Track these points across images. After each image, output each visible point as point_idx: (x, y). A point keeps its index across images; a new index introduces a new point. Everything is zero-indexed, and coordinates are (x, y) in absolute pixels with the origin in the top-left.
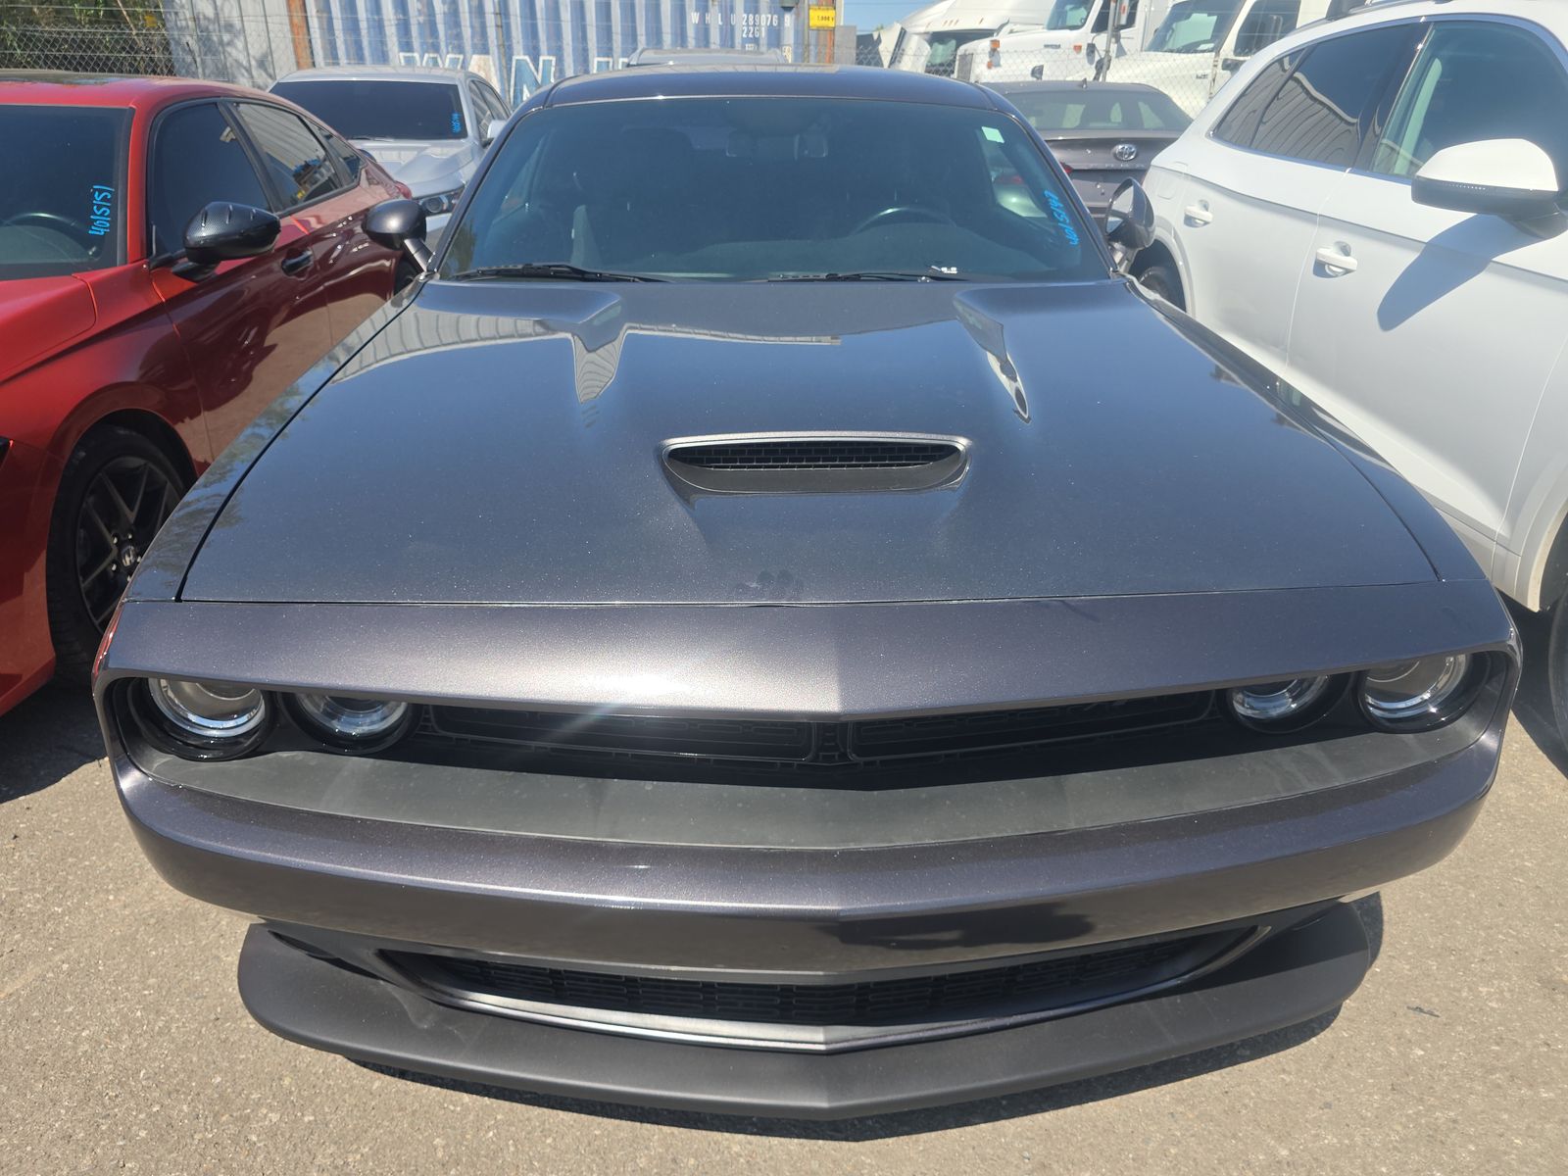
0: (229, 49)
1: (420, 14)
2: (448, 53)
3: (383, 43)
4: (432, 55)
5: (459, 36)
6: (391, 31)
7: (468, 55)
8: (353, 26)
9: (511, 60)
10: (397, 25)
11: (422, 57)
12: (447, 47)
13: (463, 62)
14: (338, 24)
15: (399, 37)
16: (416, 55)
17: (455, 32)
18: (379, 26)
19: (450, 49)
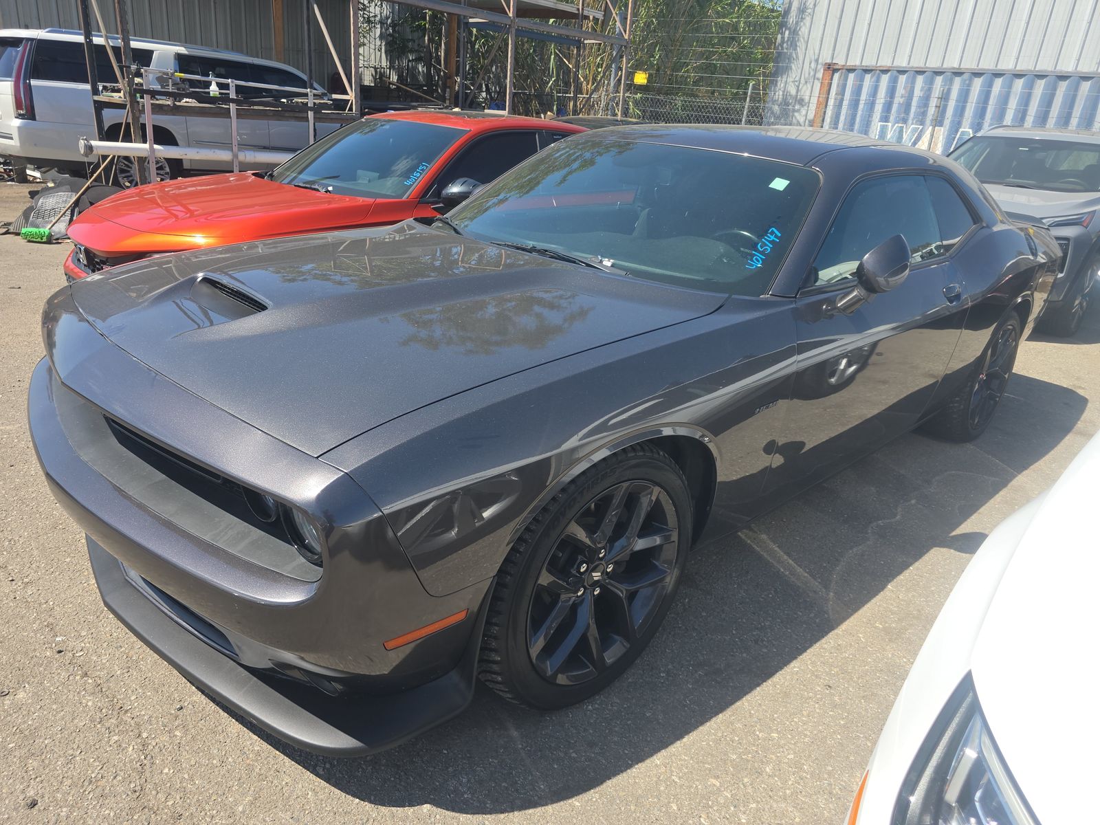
0: (796, 114)
1: (902, 97)
2: (912, 124)
3: (870, 116)
4: (900, 125)
5: (924, 114)
6: (879, 108)
7: (926, 127)
8: (855, 104)
9: (957, 131)
10: (884, 104)
11: (893, 126)
12: (913, 120)
13: (921, 131)
14: (846, 103)
15: (883, 112)
16: (890, 124)
17: (922, 110)
18: (871, 105)
19: (914, 122)
